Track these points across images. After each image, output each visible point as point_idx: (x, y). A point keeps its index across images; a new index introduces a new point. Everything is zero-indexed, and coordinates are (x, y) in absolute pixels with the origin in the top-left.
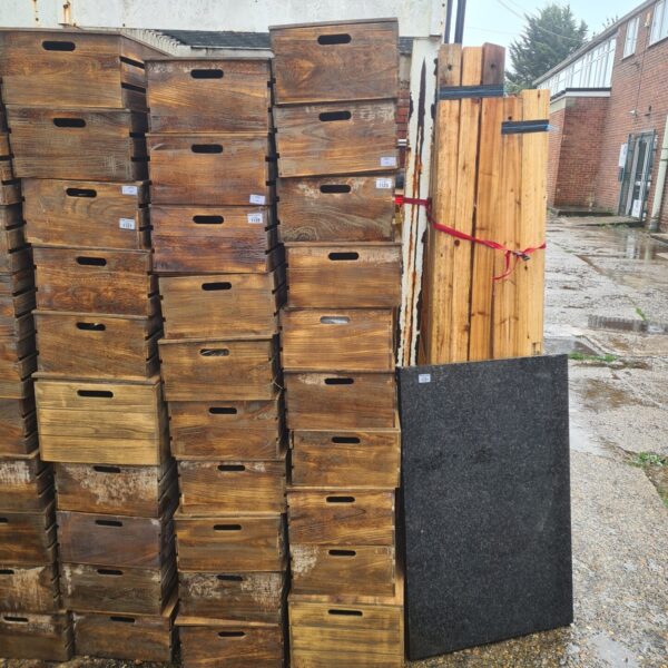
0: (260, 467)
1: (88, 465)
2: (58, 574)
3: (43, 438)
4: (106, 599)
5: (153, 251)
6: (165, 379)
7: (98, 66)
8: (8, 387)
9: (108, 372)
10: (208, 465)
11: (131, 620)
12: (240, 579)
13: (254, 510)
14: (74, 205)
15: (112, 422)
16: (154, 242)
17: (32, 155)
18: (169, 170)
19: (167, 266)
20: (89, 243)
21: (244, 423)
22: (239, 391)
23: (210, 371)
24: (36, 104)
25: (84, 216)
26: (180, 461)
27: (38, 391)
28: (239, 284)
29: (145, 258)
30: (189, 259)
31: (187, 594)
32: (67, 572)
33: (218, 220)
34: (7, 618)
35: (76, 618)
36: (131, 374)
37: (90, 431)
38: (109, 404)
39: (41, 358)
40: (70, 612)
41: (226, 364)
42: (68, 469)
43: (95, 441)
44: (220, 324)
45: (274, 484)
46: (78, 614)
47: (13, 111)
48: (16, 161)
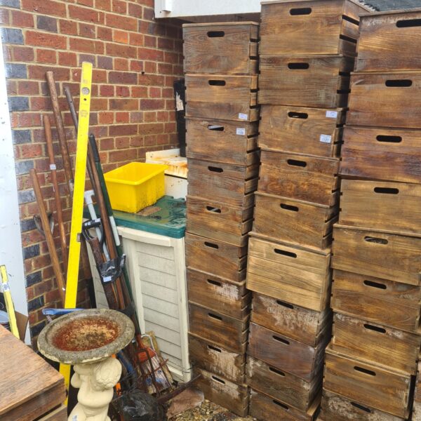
0: (399, 335)
1: (274, 299)
2: (246, 362)
3: (249, 275)
4: (272, 388)
5: (341, 160)
6: (334, 252)
7: (325, 23)
8: (233, 238)
9: (296, 240)
10: (356, 322)
11: (286, 407)
12: (368, 410)
13: (388, 365)
14: (292, 123)
15: (293, 274)
16: (343, 153)
17: (271, 89)
18: (365, 100)
19: (349, 172)
20: (297, 150)
21: (391, 298)
22: (391, 273)
23: (369, 253)
24: (279, 54)
25: (297, 131)
26: (336, 313)
27: (250, 244)
28: (406, 191)
29: (335, 164)
30: (368, 168)
31: (326, 406)
32: (251, 362)
33: (398, 139)
34: (213, 377)
35: (252, 392)
36: (311, 244)
37: (278, 277)
38: (293, 261)
39: (255, 223)
40: (249, 387)
41: (384, 251)
42: (261, 298)
43: (280, 284)
44: (383, 219)
45: (409, 351)
46: (255, 390)
47: (264, 59)
48: (260, 92)
